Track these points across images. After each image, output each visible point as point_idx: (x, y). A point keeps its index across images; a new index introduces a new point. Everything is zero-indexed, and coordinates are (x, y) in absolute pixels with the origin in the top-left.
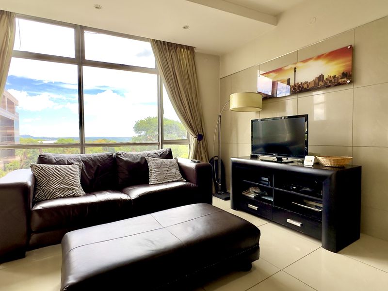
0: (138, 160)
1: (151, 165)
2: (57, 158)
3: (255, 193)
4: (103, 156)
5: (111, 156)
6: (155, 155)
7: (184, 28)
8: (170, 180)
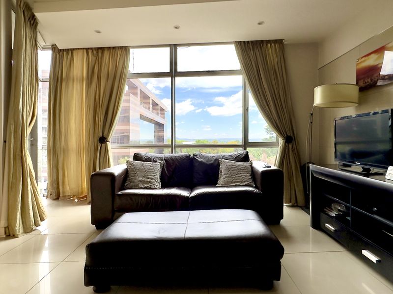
0: (212, 162)
1: (222, 168)
2: (146, 156)
3: (339, 210)
4: (182, 156)
5: (188, 157)
6: (230, 157)
7: (259, 24)
8: (237, 184)
